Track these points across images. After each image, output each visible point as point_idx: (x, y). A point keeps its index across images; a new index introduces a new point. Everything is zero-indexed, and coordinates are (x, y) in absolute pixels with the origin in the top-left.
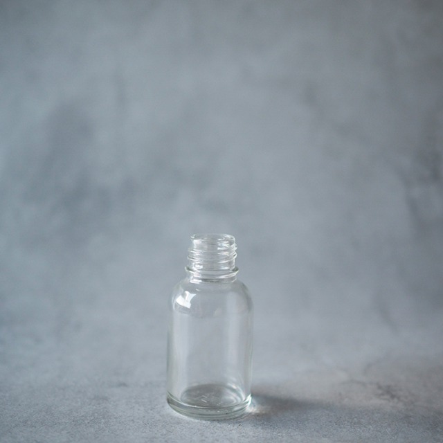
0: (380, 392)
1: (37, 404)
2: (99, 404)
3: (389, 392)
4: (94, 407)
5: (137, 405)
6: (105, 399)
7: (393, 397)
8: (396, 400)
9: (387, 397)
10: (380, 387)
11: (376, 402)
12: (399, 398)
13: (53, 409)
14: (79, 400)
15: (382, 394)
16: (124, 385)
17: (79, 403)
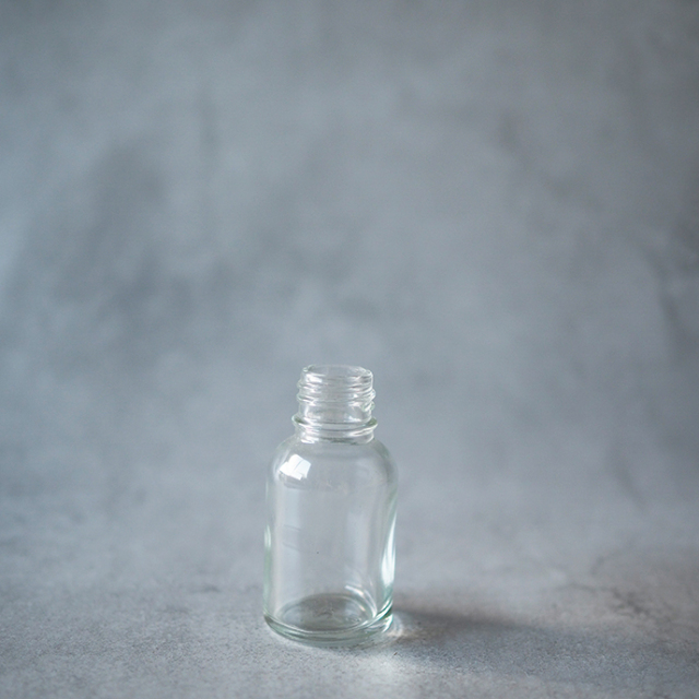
0: (617, 602)
1: (76, 619)
2: (174, 619)
3: (632, 602)
4: (167, 624)
5: (234, 621)
6: (184, 611)
7: (638, 610)
8: (642, 615)
9: (629, 610)
10: (617, 595)
11: (611, 618)
12: (647, 612)
13: (102, 626)
14: (142, 612)
15: (621, 607)
16: (214, 589)
17: (143, 619)
